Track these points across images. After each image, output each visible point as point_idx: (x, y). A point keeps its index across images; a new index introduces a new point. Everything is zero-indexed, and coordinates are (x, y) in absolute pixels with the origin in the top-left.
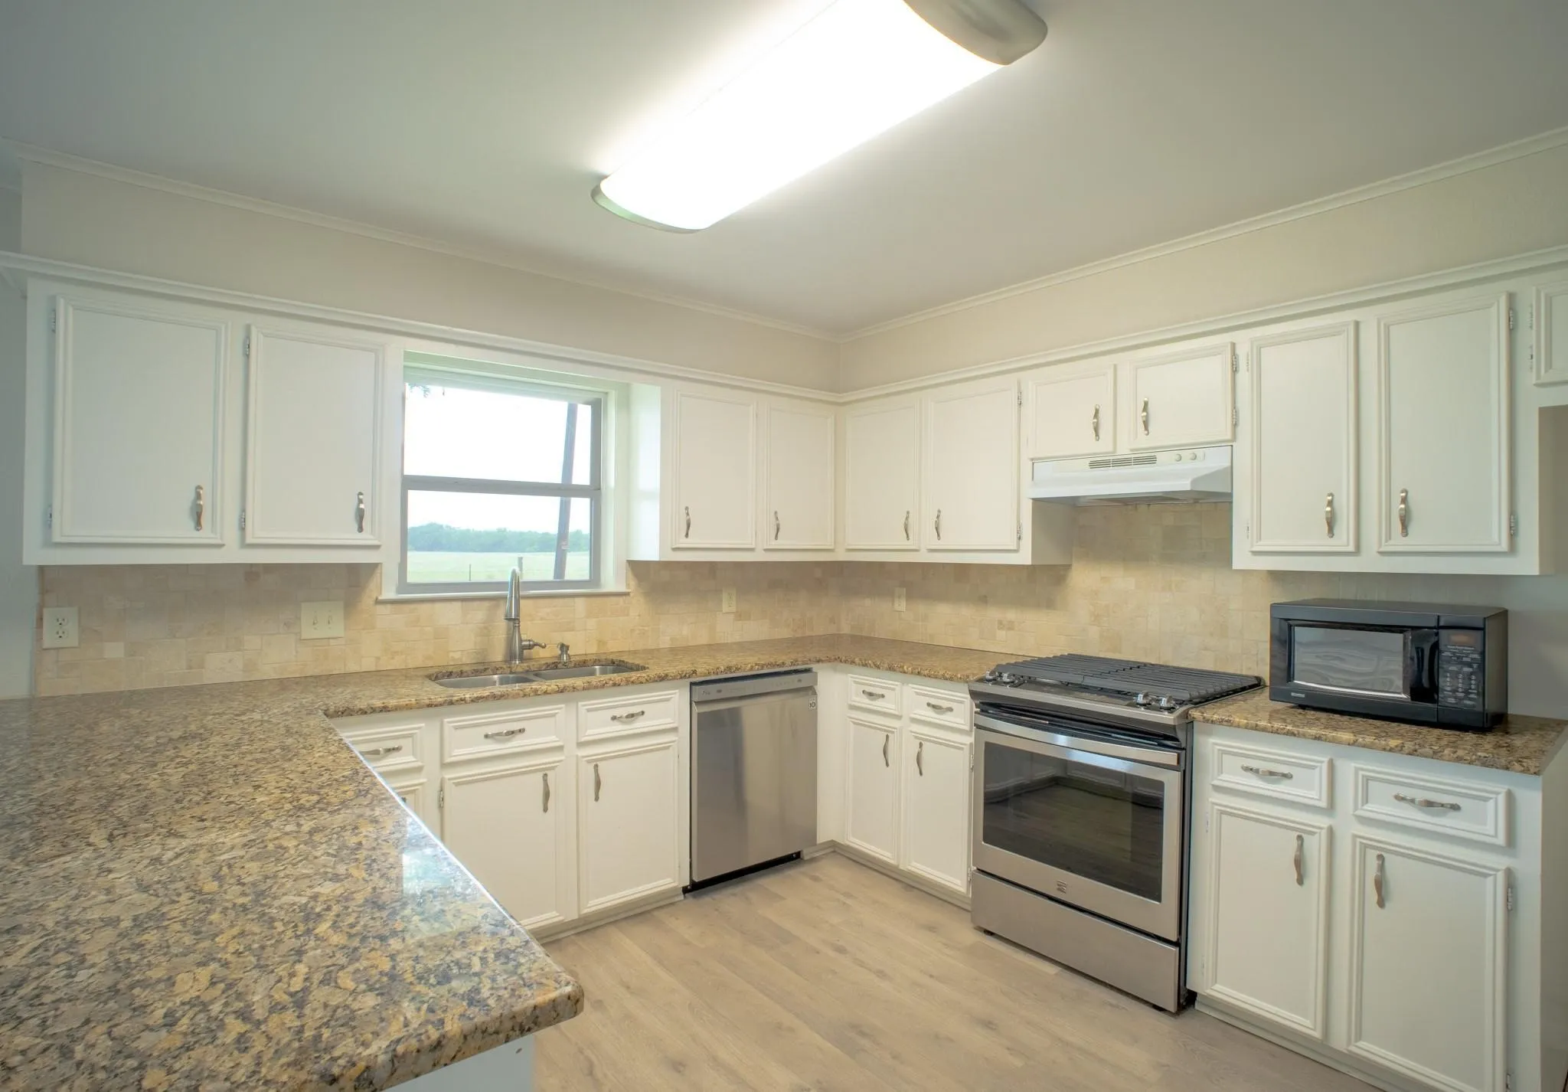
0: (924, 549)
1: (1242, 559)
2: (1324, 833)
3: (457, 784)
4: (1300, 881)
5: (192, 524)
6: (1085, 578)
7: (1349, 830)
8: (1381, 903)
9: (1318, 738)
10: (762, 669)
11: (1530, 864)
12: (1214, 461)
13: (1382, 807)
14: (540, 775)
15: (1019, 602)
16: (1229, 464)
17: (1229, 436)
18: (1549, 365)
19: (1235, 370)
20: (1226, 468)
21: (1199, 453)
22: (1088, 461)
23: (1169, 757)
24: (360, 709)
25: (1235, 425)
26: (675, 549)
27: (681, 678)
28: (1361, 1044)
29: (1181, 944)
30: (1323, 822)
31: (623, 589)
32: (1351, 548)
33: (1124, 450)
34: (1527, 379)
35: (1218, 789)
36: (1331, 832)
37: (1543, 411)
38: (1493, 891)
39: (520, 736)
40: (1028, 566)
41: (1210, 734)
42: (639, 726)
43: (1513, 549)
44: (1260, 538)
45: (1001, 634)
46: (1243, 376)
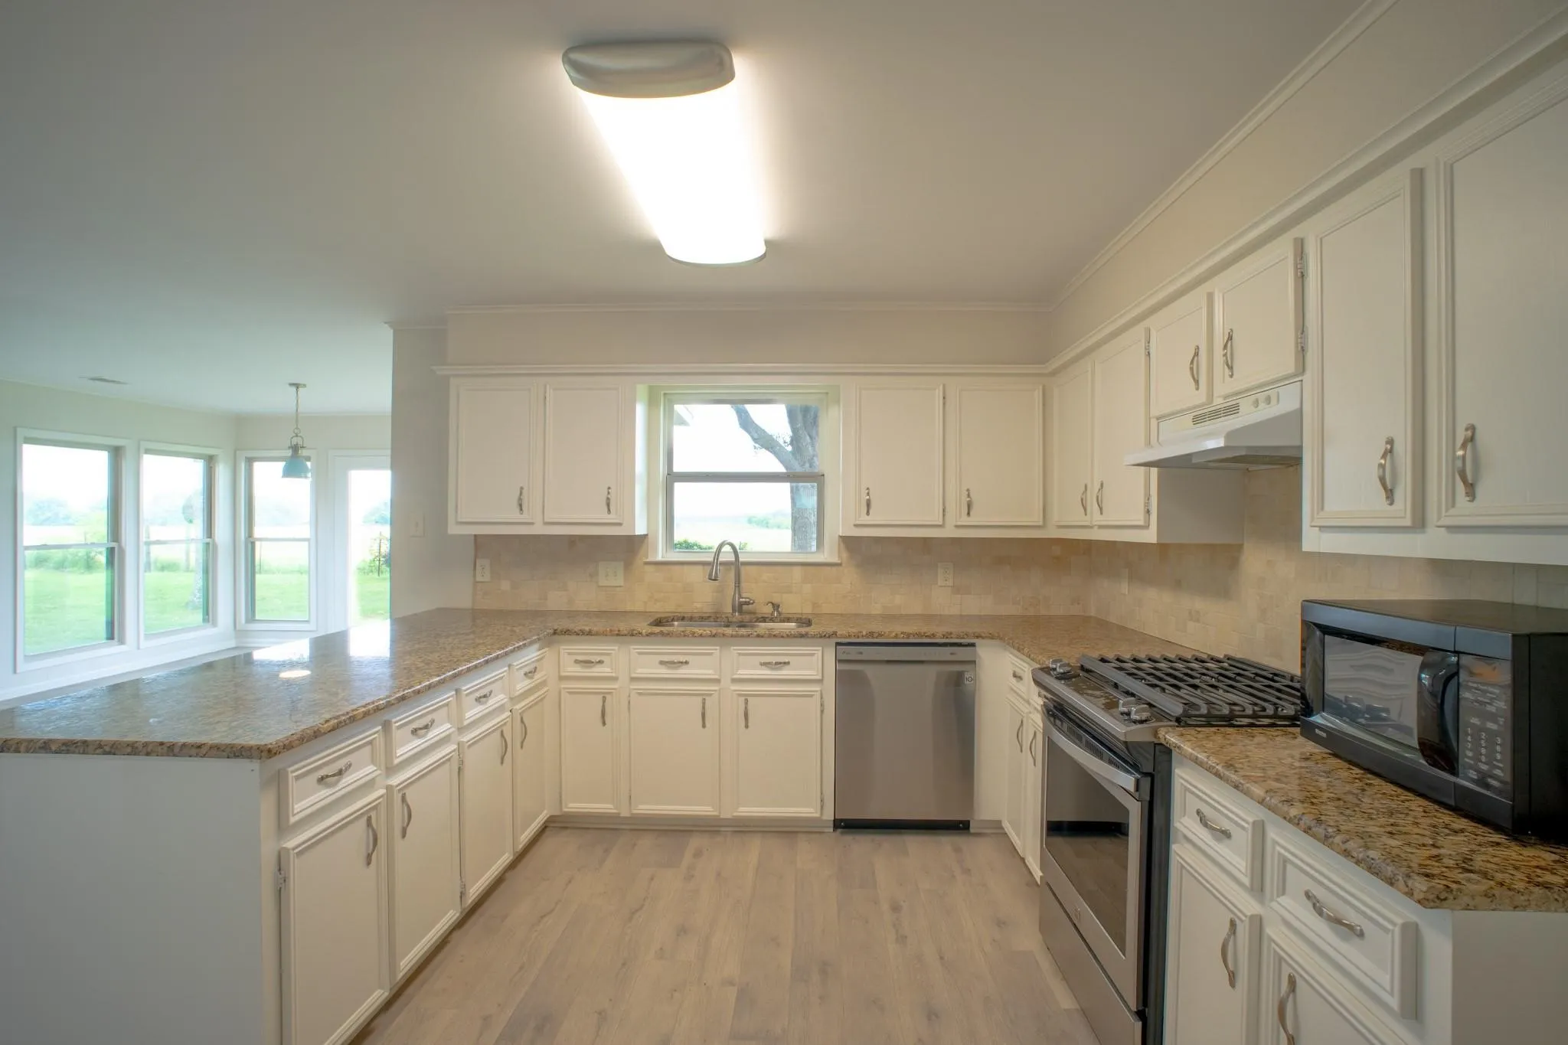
0: (1095, 525)
1: (1311, 537)
2: (1248, 924)
3: (640, 694)
5: (518, 510)
10: (908, 638)
12: (1287, 403)
13: (1294, 905)
14: (700, 699)
16: (1298, 406)
17: (1295, 369)
19: (1301, 276)
20: (1295, 411)
21: (1274, 394)
22: (1192, 414)
24: (575, 632)
25: (1302, 350)
26: (856, 526)
27: (821, 637)
30: (1248, 907)
31: (835, 560)
33: (1216, 397)
39: (684, 666)
40: (1155, 544)
42: (785, 673)
44: (1322, 507)
46: (1310, 283)
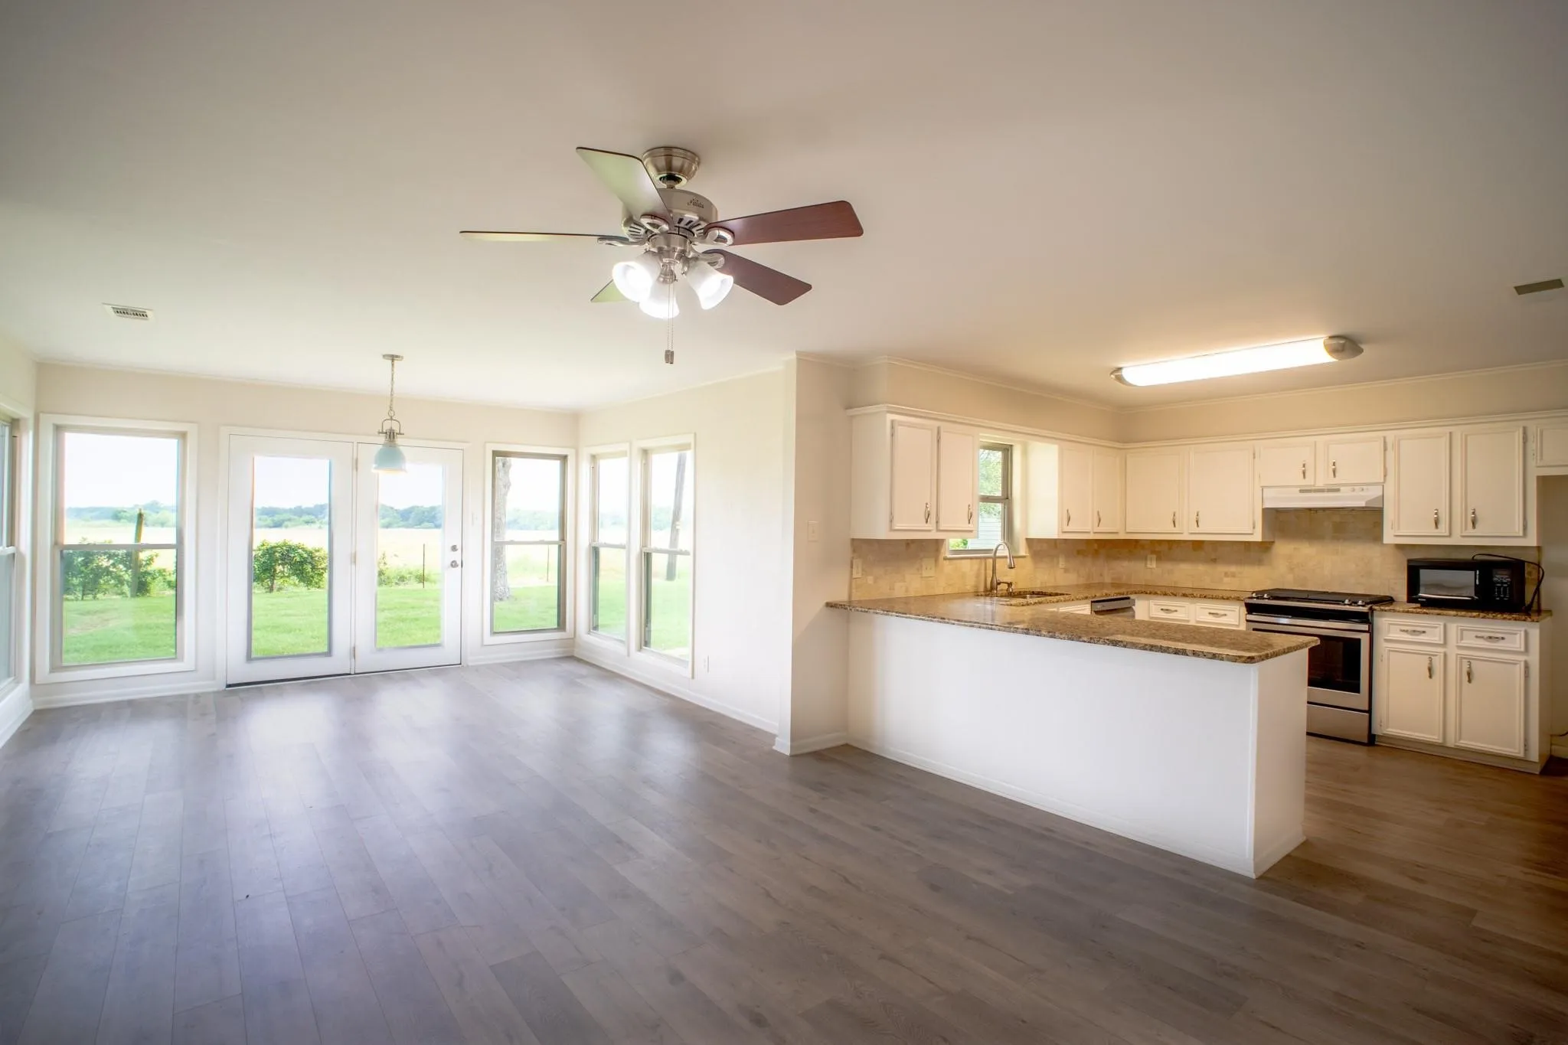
0: (1186, 532)
1: (1389, 537)
2: (1442, 654)
4: (1430, 677)
6: (1283, 549)
7: (1453, 652)
8: (1470, 681)
9: (1439, 614)
11: (1534, 658)
12: (1374, 493)
13: (1470, 641)
15: (1239, 562)
16: (1381, 494)
17: (1382, 481)
18: (1541, 459)
19: (1385, 449)
20: (1380, 496)
21: (1365, 487)
22: (1299, 489)
23: (1365, 627)
25: (1385, 476)
28: (1462, 742)
29: (1369, 711)
30: (1441, 650)
31: (1026, 553)
32: (1447, 534)
33: (1320, 484)
34: (1532, 463)
35: (1387, 641)
36: (1445, 655)
37: (1539, 478)
38: (1519, 670)
40: (1259, 542)
41: (1381, 616)
43: (1525, 534)
44: (1399, 529)
45: (1226, 580)
46: (1391, 454)
